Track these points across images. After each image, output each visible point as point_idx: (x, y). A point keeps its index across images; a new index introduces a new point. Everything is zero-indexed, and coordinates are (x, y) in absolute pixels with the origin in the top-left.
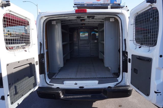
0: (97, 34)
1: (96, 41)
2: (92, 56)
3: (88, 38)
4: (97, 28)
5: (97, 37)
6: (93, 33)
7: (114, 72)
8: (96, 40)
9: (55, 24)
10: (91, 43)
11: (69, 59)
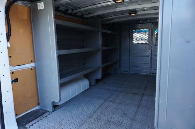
3: (149, 41)
9: (43, 8)
10: (153, 50)
11: (100, 78)
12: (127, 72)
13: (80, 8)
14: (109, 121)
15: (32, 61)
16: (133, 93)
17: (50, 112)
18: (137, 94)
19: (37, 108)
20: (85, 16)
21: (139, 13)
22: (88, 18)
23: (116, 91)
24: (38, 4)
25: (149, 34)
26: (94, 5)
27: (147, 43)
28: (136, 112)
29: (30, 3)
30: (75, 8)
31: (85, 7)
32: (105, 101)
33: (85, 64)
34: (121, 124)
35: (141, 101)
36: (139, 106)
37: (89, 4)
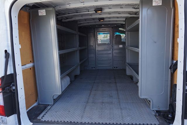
0: (123, 36)
1: (121, 46)
2: (115, 67)
3: (110, 42)
4: (122, 26)
5: (122, 41)
6: (117, 34)
7: (157, 109)
8: (121, 44)
9: (45, 15)
10: (114, 49)
11: (79, 74)
12: (94, 68)
13: (64, 14)
14: (103, 102)
15: (31, 61)
16: (108, 83)
17: (51, 105)
18: (111, 83)
19: (35, 104)
20: (63, 21)
21: (106, 20)
22: (66, 22)
23: (94, 83)
24: (39, 11)
25: (110, 36)
26: (77, 13)
27: (109, 43)
28: (118, 94)
29: (29, 9)
30: (60, 14)
31: (69, 14)
32: (91, 91)
33: (64, 63)
34: (112, 103)
35: (116, 87)
36: (117, 90)
37: (74, 11)
